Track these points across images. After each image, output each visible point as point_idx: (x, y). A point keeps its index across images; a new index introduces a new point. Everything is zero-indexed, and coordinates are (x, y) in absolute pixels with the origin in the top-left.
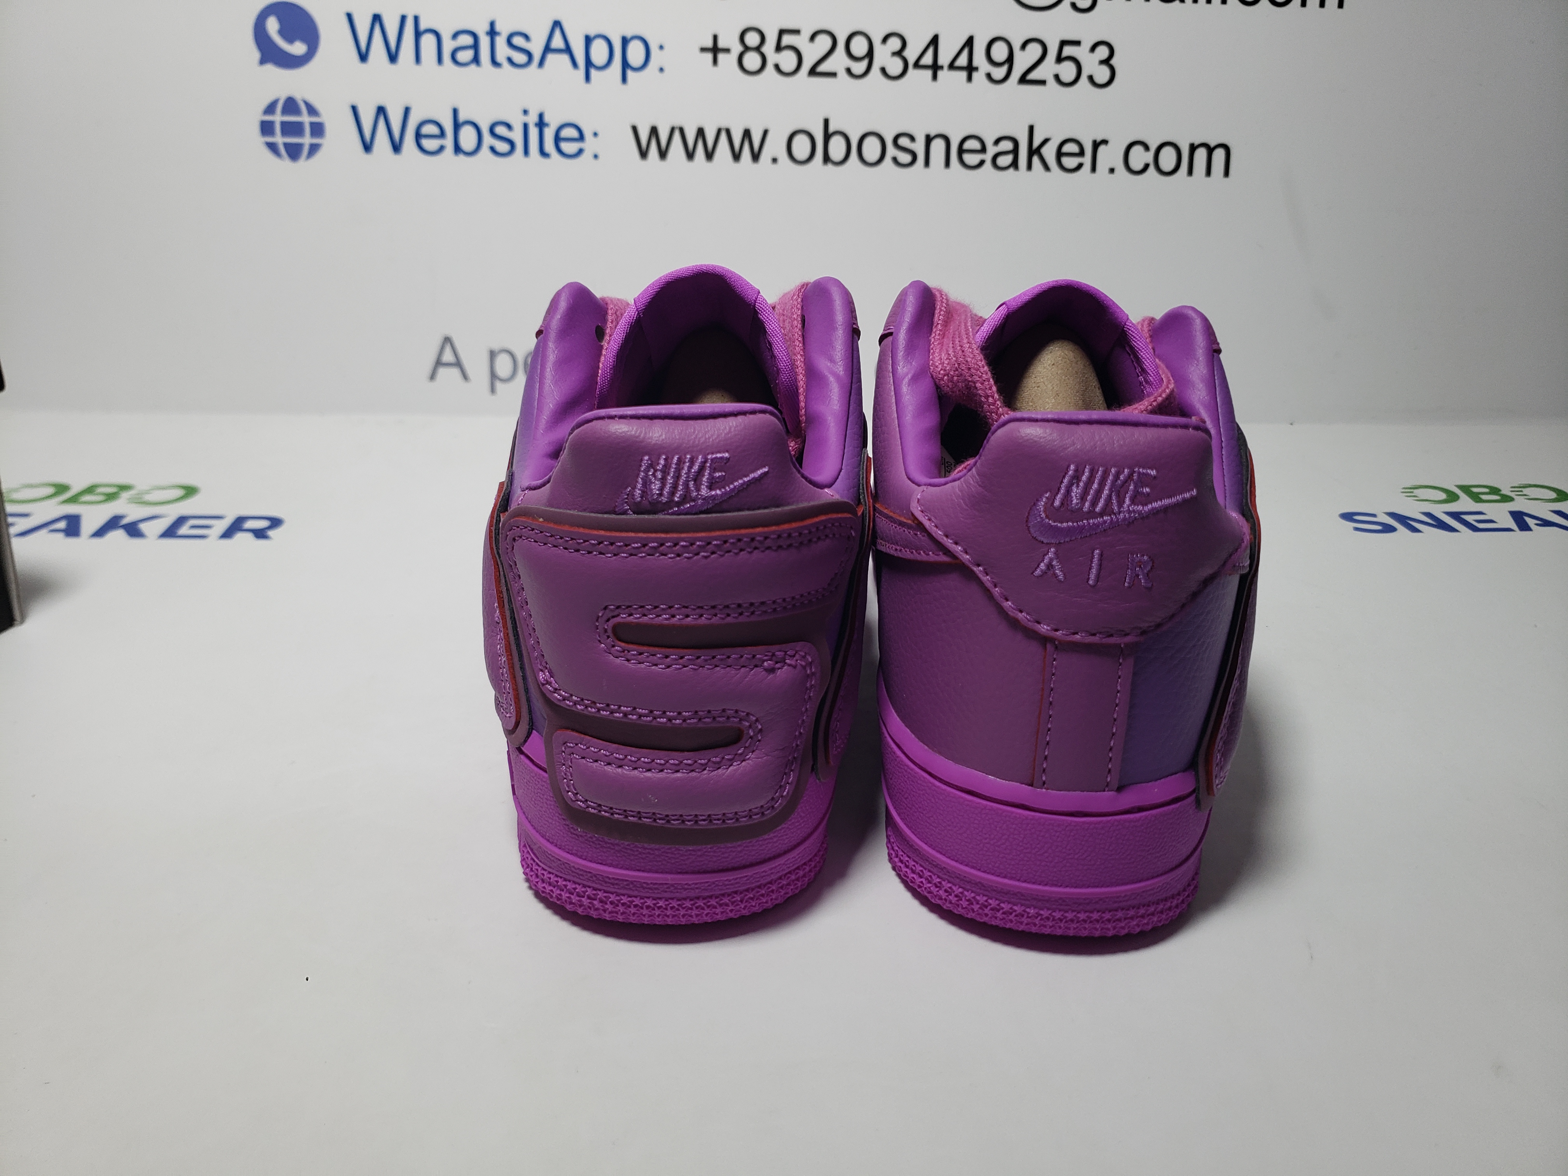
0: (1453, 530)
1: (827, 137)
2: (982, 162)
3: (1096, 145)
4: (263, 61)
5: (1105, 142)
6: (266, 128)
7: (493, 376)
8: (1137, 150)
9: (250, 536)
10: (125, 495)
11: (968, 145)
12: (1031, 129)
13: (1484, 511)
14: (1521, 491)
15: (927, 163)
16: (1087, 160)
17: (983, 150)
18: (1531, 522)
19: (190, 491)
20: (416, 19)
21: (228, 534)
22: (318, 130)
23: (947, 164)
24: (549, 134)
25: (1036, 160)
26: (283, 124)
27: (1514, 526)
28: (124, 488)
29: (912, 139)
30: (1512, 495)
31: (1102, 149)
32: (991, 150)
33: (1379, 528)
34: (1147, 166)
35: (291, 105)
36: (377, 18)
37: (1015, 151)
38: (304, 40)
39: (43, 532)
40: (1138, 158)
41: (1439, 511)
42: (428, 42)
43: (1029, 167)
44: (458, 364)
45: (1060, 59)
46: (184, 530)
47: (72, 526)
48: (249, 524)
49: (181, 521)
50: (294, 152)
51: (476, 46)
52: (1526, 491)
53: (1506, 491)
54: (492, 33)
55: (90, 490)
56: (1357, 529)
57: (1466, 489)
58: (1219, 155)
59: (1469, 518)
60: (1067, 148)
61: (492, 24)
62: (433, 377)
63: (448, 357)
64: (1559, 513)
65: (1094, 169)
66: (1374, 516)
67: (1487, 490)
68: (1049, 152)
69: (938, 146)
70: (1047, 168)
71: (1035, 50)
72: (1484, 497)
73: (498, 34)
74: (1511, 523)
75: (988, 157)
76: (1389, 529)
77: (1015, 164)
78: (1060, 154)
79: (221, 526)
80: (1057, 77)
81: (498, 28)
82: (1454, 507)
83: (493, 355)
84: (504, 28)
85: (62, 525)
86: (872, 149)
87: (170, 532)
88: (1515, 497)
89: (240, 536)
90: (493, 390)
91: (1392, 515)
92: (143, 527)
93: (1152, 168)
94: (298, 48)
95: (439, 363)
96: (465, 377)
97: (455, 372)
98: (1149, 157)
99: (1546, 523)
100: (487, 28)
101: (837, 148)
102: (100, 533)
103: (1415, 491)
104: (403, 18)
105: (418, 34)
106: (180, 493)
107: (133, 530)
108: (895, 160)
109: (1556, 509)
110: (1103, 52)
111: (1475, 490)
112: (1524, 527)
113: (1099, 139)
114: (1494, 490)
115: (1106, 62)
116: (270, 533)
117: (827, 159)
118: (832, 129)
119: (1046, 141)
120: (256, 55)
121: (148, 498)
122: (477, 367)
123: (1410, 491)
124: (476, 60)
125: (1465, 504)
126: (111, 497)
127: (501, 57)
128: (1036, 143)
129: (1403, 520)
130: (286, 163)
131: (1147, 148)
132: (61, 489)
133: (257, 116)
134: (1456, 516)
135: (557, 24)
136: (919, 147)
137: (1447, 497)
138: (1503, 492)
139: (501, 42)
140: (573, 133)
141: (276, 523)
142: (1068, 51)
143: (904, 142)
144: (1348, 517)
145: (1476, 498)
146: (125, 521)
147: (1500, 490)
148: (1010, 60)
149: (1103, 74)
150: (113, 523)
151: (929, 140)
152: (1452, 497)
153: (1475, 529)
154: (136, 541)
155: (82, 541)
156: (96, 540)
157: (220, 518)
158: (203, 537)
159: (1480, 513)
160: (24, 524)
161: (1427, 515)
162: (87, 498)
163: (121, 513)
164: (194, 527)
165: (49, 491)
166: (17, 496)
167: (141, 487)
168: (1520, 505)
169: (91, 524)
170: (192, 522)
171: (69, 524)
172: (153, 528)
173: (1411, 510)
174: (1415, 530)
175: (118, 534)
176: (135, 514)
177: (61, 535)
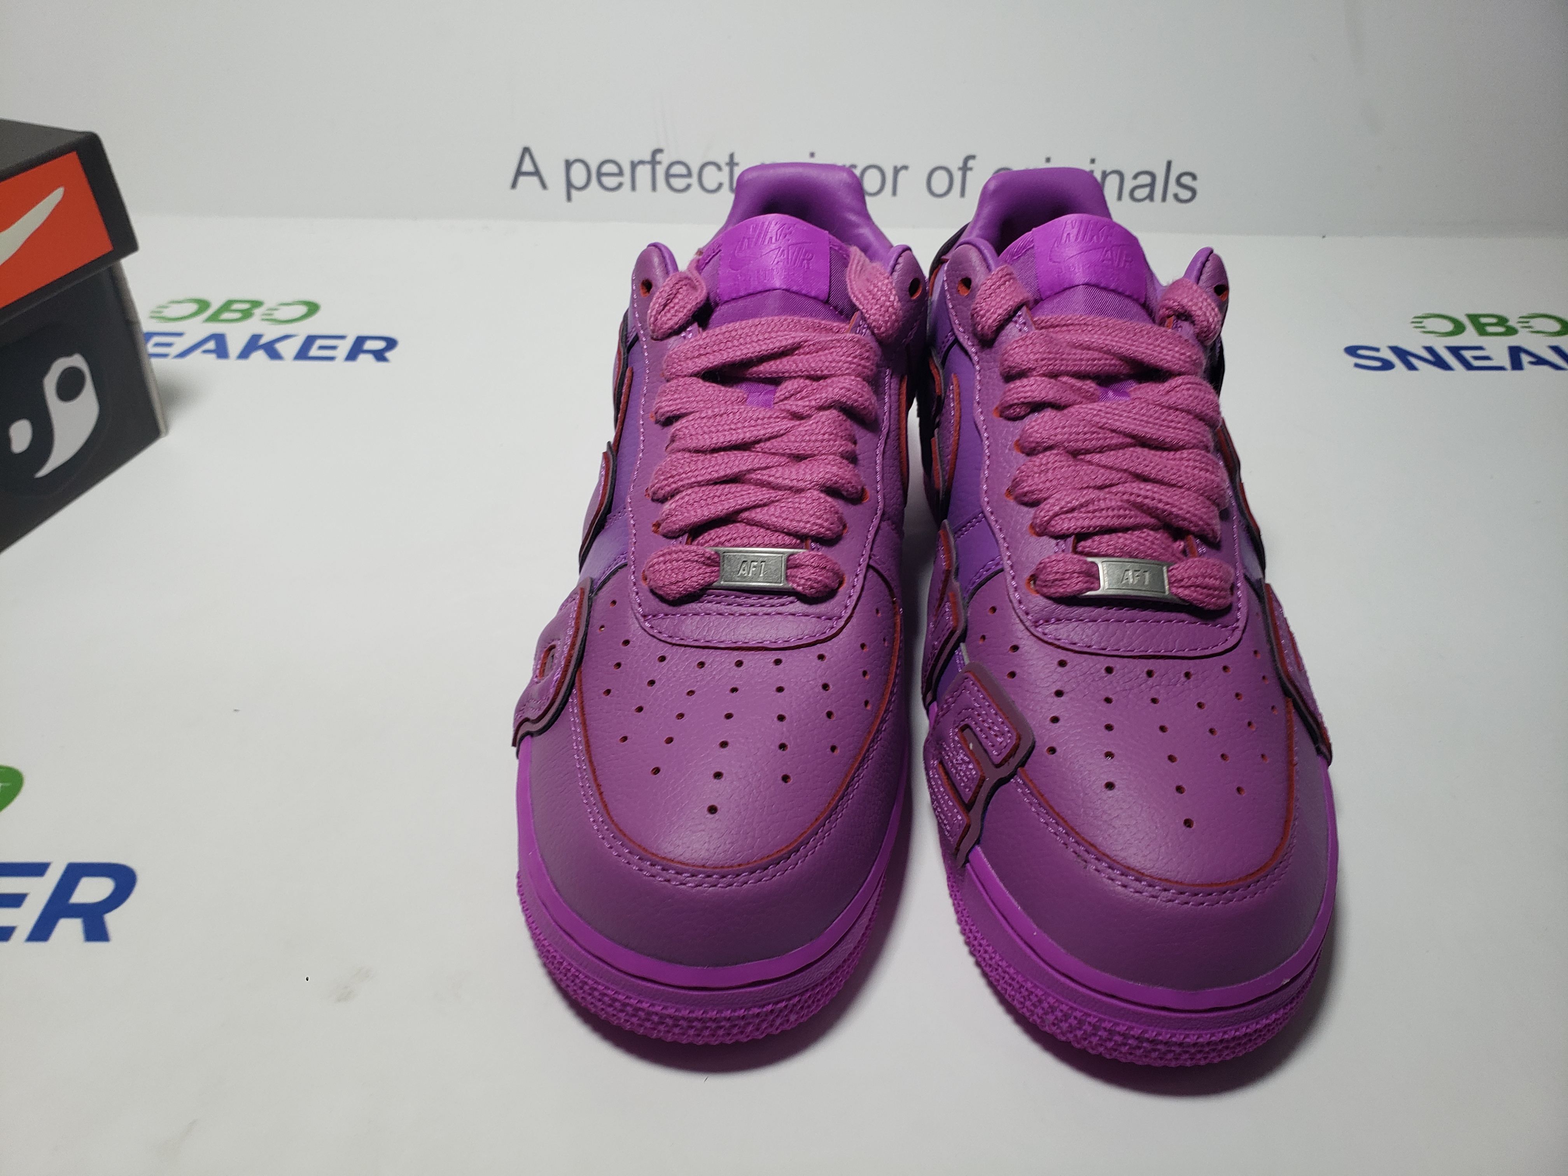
0: (1446, 367)
7: (569, 185)
9: (370, 358)
10: (258, 312)
13: (1484, 346)
14: (1528, 322)
18: (1525, 359)
19: (313, 308)
21: (352, 355)
27: (1507, 364)
28: (257, 304)
30: (1517, 326)
33: (1378, 364)
39: (197, 353)
41: (1440, 345)
44: (537, 173)
46: (314, 352)
47: (221, 351)
48: (369, 345)
49: (310, 340)
52: (1532, 322)
53: (1512, 323)
55: (227, 306)
56: (1357, 365)
57: (1474, 319)
59: (1467, 354)
62: (514, 185)
63: (527, 166)
64: (1556, 350)
66: (1377, 350)
67: (1494, 320)
72: (1490, 329)
74: (1506, 362)
76: (1387, 365)
79: (345, 347)
82: (1457, 341)
83: (568, 165)
87: (302, 354)
88: (1520, 329)
89: (362, 357)
90: (569, 198)
91: (1396, 350)
92: (279, 346)
95: (519, 173)
96: (544, 186)
97: (535, 180)
99: (1540, 361)
102: (245, 354)
103: (1425, 320)
106: (303, 310)
107: (272, 352)
109: (1554, 344)
111: (1484, 320)
112: (1517, 365)
114: (1502, 321)
116: (388, 355)
121: (278, 315)
122: (554, 175)
123: (1419, 320)
125: (1469, 337)
126: (246, 315)
129: (1402, 354)
132: (203, 305)
134: (1455, 351)
137: (1455, 327)
138: (1510, 323)
141: (391, 343)
144: (1352, 351)
145: (1481, 330)
146: (263, 341)
147: (1508, 321)
150: (253, 345)
152: (1459, 328)
153: (1469, 366)
154: (276, 363)
155: (232, 363)
156: (243, 362)
157: (342, 337)
158: (331, 359)
159: (1480, 348)
160: (181, 344)
161: (1430, 350)
162: (226, 315)
163: (257, 331)
164: (321, 348)
165: (194, 307)
166: (167, 313)
167: (269, 303)
168: (1521, 339)
169: (236, 343)
170: (319, 342)
171: (217, 344)
172: (288, 349)
173: (1415, 343)
174: (1411, 367)
175: (259, 356)
176: (270, 333)
177: (213, 356)
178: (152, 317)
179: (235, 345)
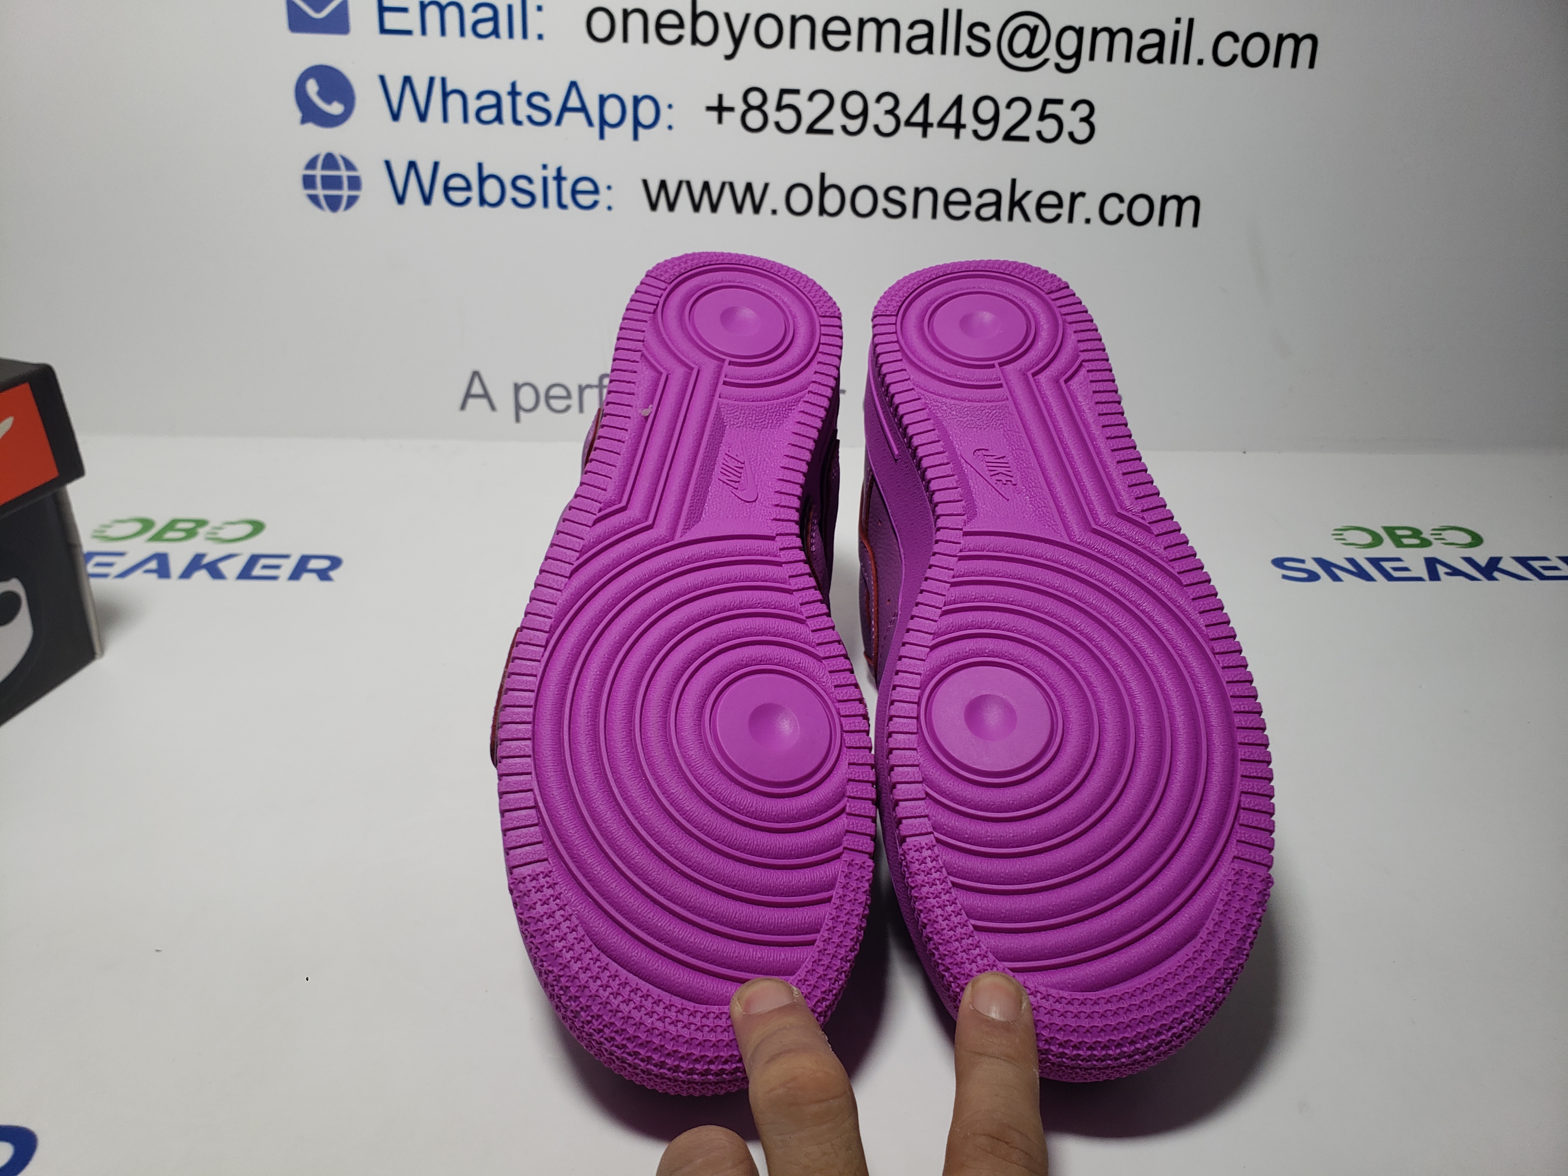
0: (1369, 578)
1: (823, 190)
2: (967, 214)
3: (1074, 197)
4: (304, 121)
5: (1082, 194)
6: (309, 182)
7: (518, 407)
8: (1112, 202)
9: (314, 577)
10: (202, 531)
11: (954, 197)
12: (1014, 182)
13: (1402, 558)
14: (1440, 534)
15: (915, 215)
16: (1065, 211)
17: (968, 202)
18: (1441, 570)
19: (258, 527)
20: (443, 80)
21: (295, 575)
22: (355, 183)
23: (934, 216)
24: (567, 187)
25: (1017, 210)
26: (324, 178)
27: (1425, 575)
28: (201, 523)
29: (902, 191)
30: (1431, 538)
31: (1079, 200)
32: (976, 202)
33: (1304, 575)
34: (1121, 217)
35: (330, 161)
36: (407, 80)
37: (998, 204)
38: (341, 101)
39: (139, 573)
40: (1113, 209)
41: (1361, 556)
42: (455, 101)
43: (1011, 218)
44: (486, 395)
45: (1042, 117)
46: (257, 571)
47: (163, 571)
48: (313, 564)
49: (254, 560)
50: (334, 204)
51: (498, 106)
52: (1446, 534)
53: (1426, 535)
54: (514, 93)
55: (171, 526)
56: (1285, 577)
57: (1390, 531)
58: (1189, 206)
59: (1387, 565)
60: (1046, 200)
61: (514, 85)
62: (463, 407)
63: (477, 389)
64: (1469, 561)
65: (1071, 220)
66: (1303, 561)
67: (1408, 533)
68: (1030, 204)
69: (926, 199)
70: (1027, 218)
71: (1019, 109)
72: (1406, 541)
73: (519, 94)
74: (1423, 572)
75: (972, 208)
76: (1313, 577)
77: (997, 216)
78: (1039, 206)
79: (288, 566)
80: (1039, 134)
81: (519, 89)
82: (1375, 553)
83: (517, 388)
84: (525, 89)
85: (153, 565)
86: (864, 201)
87: (245, 574)
88: (1433, 541)
89: (306, 577)
90: (518, 419)
91: (1320, 561)
92: (222, 566)
93: (1125, 219)
94: (336, 108)
95: (469, 395)
96: (493, 408)
97: (484, 401)
98: (1123, 208)
99: (1455, 572)
100: (509, 89)
101: (832, 200)
102: (186, 574)
103: (1345, 533)
104: (432, 80)
105: (445, 95)
106: (248, 529)
107: (215, 572)
108: (885, 211)
109: (1467, 556)
110: (1084, 110)
111: (1399, 532)
112: (1434, 576)
113: (1076, 192)
114: (1416, 533)
115: (1086, 120)
116: (332, 574)
117: (822, 211)
118: (827, 183)
119: (1027, 193)
120: (298, 115)
121: (223, 534)
122: (504, 398)
123: (1340, 532)
124: (499, 118)
125: (1387, 549)
126: (191, 534)
127: (521, 116)
128: (1018, 196)
129: (1328, 567)
130: (327, 213)
131: (1121, 200)
132: (147, 524)
133: (300, 171)
134: (1375, 562)
135: (573, 85)
136: (908, 200)
137: (1373, 540)
138: (1424, 536)
139: (521, 101)
140: (588, 186)
141: (336, 562)
142: (1051, 109)
143: (894, 194)
144: (1279, 563)
145: (1398, 542)
146: (206, 561)
147: (1421, 533)
148: (996, 118)
149: (1082, 131)
150: (195, 564)
151: (918, 192)
152: (1377, 540)
153: (1389, 577)
154: (219, 582)
155: (174, 583)
156: (184, 582)
157: (286, 557)
158: (274, 578)
159: (1398, 560)
160: (122, 564)
161: (1351, 561)
162: (170, 535)
163: (201, 551)
164: (265, 567)
165: (137, 527)
166: (110, 533)
167: (214, 522)
168: (1436, 551)
169: (178, 564)
170: (263, 562)
171: (159, 564)
172: (231, 568)
173: (1337, 555)
174: (1336, 578)
175: (202, 575)
176: (213, 552)
177: (154, 576)
178: (95, 537)
179: (177, 565)
